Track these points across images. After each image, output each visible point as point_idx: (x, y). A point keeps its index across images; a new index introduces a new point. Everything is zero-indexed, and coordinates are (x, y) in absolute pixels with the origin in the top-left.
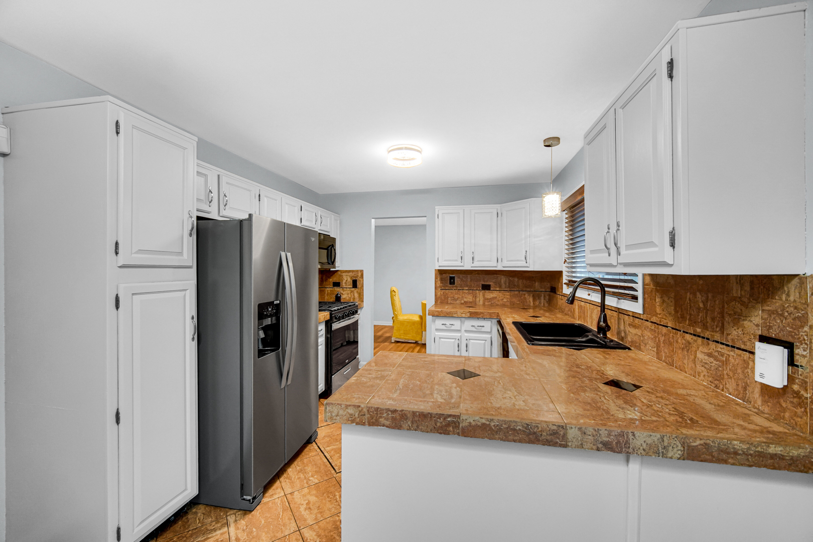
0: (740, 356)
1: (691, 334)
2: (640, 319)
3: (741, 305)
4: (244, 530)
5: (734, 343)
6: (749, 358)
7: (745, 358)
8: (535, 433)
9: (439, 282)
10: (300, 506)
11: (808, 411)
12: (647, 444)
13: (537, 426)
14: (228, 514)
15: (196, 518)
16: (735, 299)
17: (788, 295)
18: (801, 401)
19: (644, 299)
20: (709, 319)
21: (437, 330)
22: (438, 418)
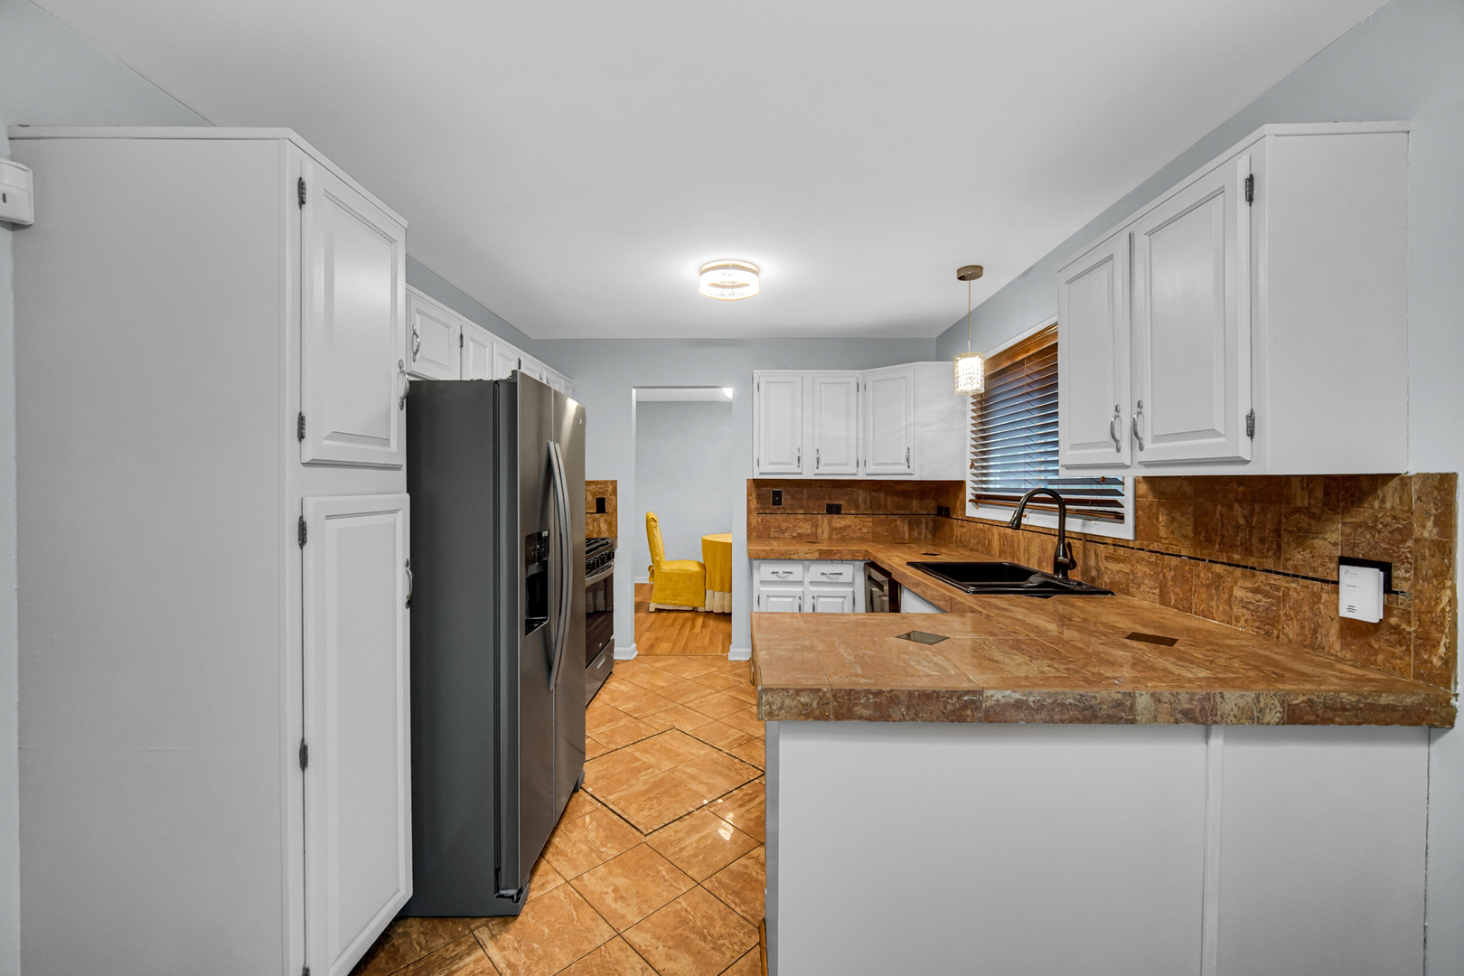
0: (1307, 587)
1: (1224, 563)
2: (1128, 547)
3: (1310, 517)
4: (516, 949)
5: (1298, 571)
6: (1322, 589)
7: (1315, 589)
8: (1091, 707)
9: (755, 501)
10: (604, 896)
11: (1412, 648)
12: (1239, 708)
13: (1095, 697)
14: (472, 927)
15: (411, 942)
16: (1299, 510)
17: (1383, 501)
18: (1401, 637)
19: (1136, 518)
20: (1255, 541)
21: (762, 582)
22: (948, 698)
